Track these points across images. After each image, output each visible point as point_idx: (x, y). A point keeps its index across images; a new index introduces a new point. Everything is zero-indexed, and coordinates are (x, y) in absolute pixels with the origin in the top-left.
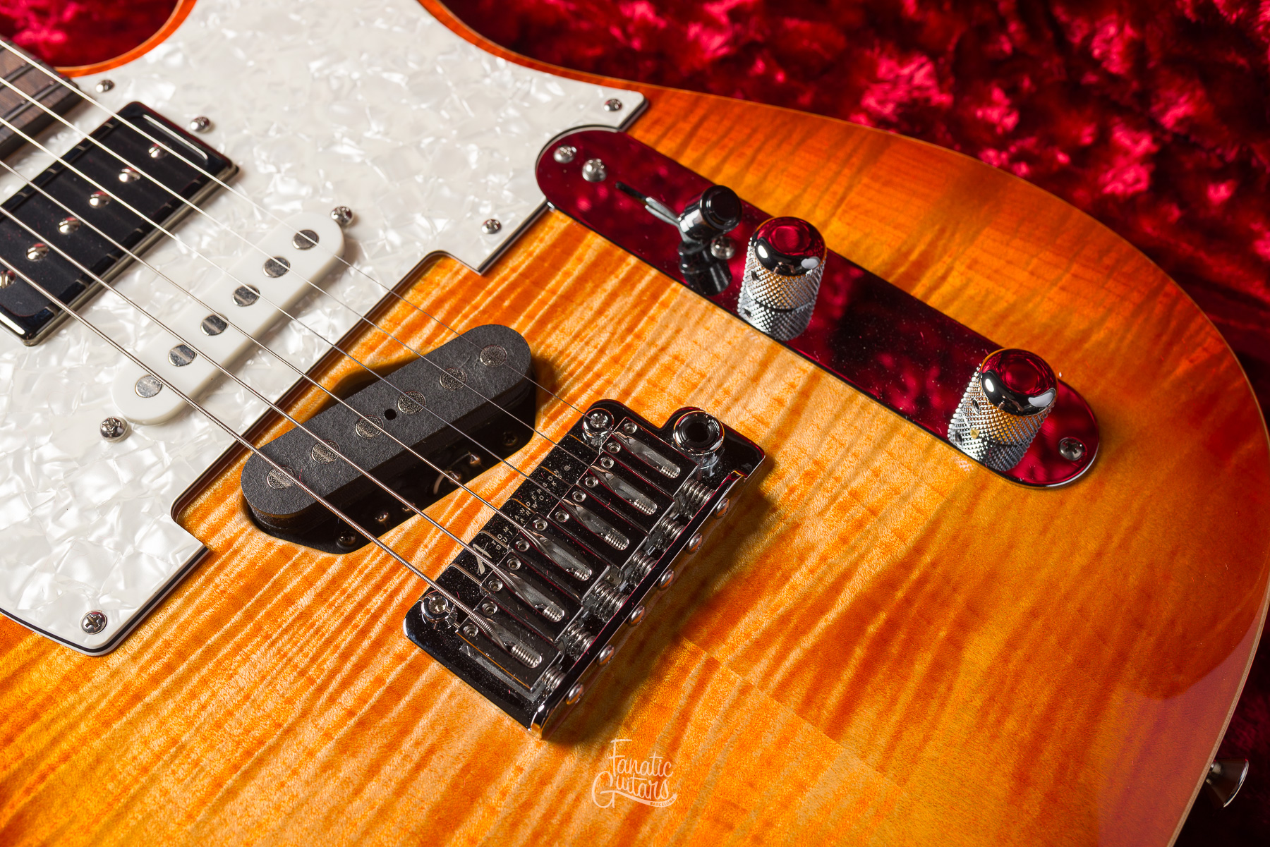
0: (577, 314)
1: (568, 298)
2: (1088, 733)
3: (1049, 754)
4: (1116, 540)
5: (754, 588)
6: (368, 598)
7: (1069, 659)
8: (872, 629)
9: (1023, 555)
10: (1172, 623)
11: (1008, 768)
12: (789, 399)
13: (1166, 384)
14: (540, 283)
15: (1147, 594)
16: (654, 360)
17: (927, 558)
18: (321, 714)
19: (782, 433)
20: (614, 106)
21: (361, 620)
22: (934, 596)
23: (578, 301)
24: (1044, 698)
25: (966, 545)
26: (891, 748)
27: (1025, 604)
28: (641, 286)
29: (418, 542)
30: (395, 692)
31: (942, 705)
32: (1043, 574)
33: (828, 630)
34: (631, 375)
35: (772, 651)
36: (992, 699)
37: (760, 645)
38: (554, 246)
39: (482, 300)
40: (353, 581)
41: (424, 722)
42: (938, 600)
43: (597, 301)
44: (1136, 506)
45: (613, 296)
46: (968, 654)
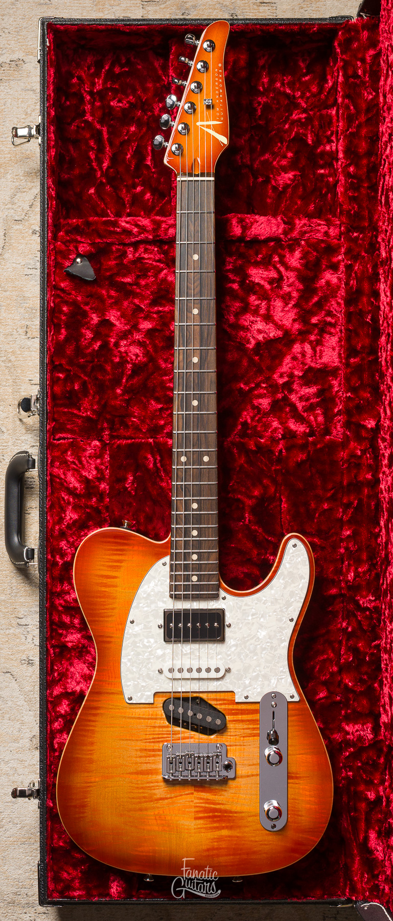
0: (240, 725)
1: (242, 721)
2: (222, 856)
3: (215, 852)
4: (261, 843)
5: (210, 791)
6: (164, 734)
7: (233, 847)
8: (216, 814)
9: (247, 829)
10: (252, 859)
11: (208, 847)
12: (250, 773)
13: (301, 835)
14: (242, 714)
15: (255, 853)
16: (241, 745)
17: (235, 815)
18: (143, 742)
19: (242, 777)
20: (292, 697)
21: (160, 736)
22: (229, 820)
23: (243, 723)
24: (224, 846)
25: (243, 819)
26: (199, 828)
27: (238, 835)
28: (254, 732)
29: (179, 734)
30: (154, 750)
31: (211, 832)
32: (245, 834)
33: (211, 807)
34: (235, 744)
35: (201, 801)
36: (218, 839)
37: (201, 799)
38: (252, 710)
39: (231, 707)
40: (166, 729)
41: (153, 758)
42: (229, 821)
43: (246, 726)
44: (271, 842)
45: (249, 729)
46: (223, 831)
